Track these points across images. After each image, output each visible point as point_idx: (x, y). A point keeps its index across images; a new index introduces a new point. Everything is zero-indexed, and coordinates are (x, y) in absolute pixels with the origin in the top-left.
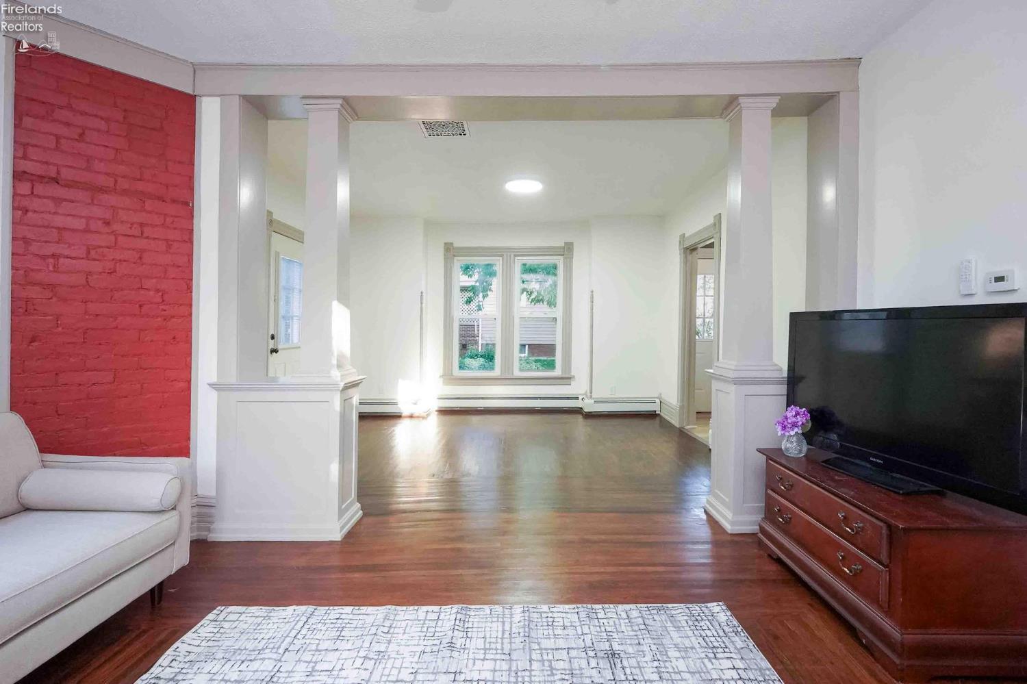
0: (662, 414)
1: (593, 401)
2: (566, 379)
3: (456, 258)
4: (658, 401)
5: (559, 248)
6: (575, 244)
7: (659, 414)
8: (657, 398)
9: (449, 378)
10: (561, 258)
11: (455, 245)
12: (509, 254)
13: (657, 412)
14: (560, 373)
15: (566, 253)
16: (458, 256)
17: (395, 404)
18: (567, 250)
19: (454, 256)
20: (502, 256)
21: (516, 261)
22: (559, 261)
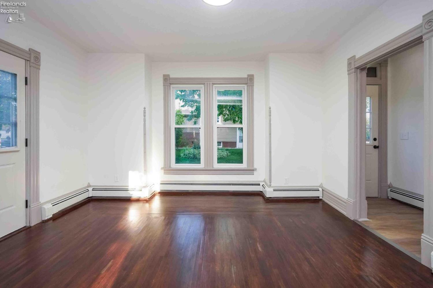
0: (324, 199)
1: (272, 189)
2: (251, 171)
3: (172, 86)
4: (320, 189)
5: (244, 78)
6: (255, 77)
7: (321, 199)
8: (320, 186)
9: (168, 170)
10: (245, 86)
11: (171, 76)
12: (208, 82)
13: (320, 198)
14: (246, 166)
15: (249, 82)
16: (173, 84)
17: (127, 190)
18: (249, 80)
19: (171, 84)
20: (204, 84)
21: (214, 87)
22: (244, 88)
